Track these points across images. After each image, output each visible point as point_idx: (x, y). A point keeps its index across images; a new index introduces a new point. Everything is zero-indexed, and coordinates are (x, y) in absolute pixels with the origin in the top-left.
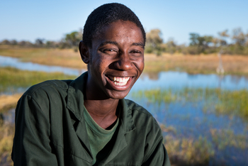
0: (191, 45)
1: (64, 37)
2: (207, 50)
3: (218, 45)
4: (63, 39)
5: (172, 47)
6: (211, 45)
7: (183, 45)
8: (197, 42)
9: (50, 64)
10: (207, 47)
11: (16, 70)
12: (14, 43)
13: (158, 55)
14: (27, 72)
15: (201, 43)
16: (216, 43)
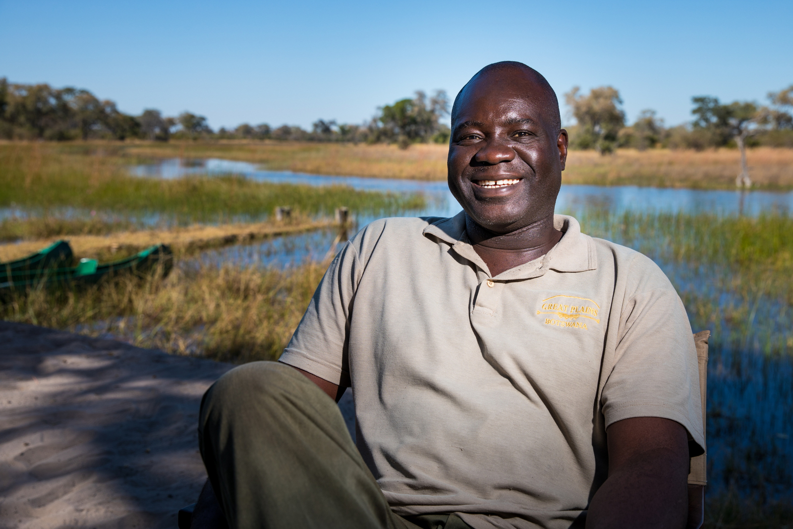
0: (696, 124)
1: (380, 114)
3: (770, 127)
4: (375, 120)
5: (647, 132)
6: (750, 127)
7: (681, 128)
8: (714, 120)
10: (740, 131)
11: (241, 180)
12: (265, 133)
14: (269, 186)
15: (723, 122)
16: (765, 120)
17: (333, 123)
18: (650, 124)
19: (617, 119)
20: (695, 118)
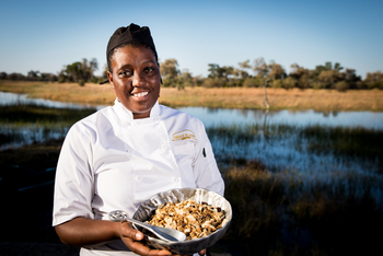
0: (210, 76)
1: (65, 68)
3: (240, 77)
4: (63, 71)
6: (231, 76)
10: (227, 79)
15: (220, 74)
16: (237, 74)
18: (189, 76)
19: (176, 72)
20: (210, 73)
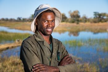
0: (94, 18)
1: (31, 16)
2: (103, 20)
4: (30, 17)
5: (85, 19)
6: (105, 17)
7: (91, 18)
8: (98, 16)
9: (24, 30)
10: (103, 19)
11: (6, 32)
12: (7, 20)
13: (78, 23)
14: (12, 33)
15: (100, 17)
17: (21, 18)
19: (79, 17)
